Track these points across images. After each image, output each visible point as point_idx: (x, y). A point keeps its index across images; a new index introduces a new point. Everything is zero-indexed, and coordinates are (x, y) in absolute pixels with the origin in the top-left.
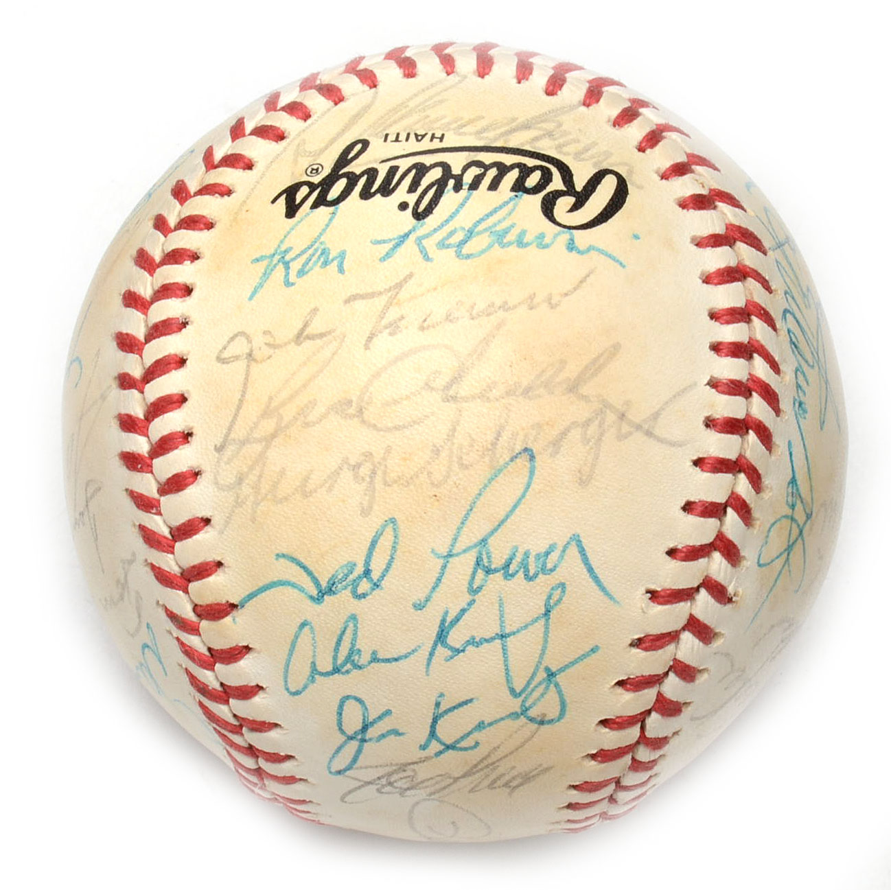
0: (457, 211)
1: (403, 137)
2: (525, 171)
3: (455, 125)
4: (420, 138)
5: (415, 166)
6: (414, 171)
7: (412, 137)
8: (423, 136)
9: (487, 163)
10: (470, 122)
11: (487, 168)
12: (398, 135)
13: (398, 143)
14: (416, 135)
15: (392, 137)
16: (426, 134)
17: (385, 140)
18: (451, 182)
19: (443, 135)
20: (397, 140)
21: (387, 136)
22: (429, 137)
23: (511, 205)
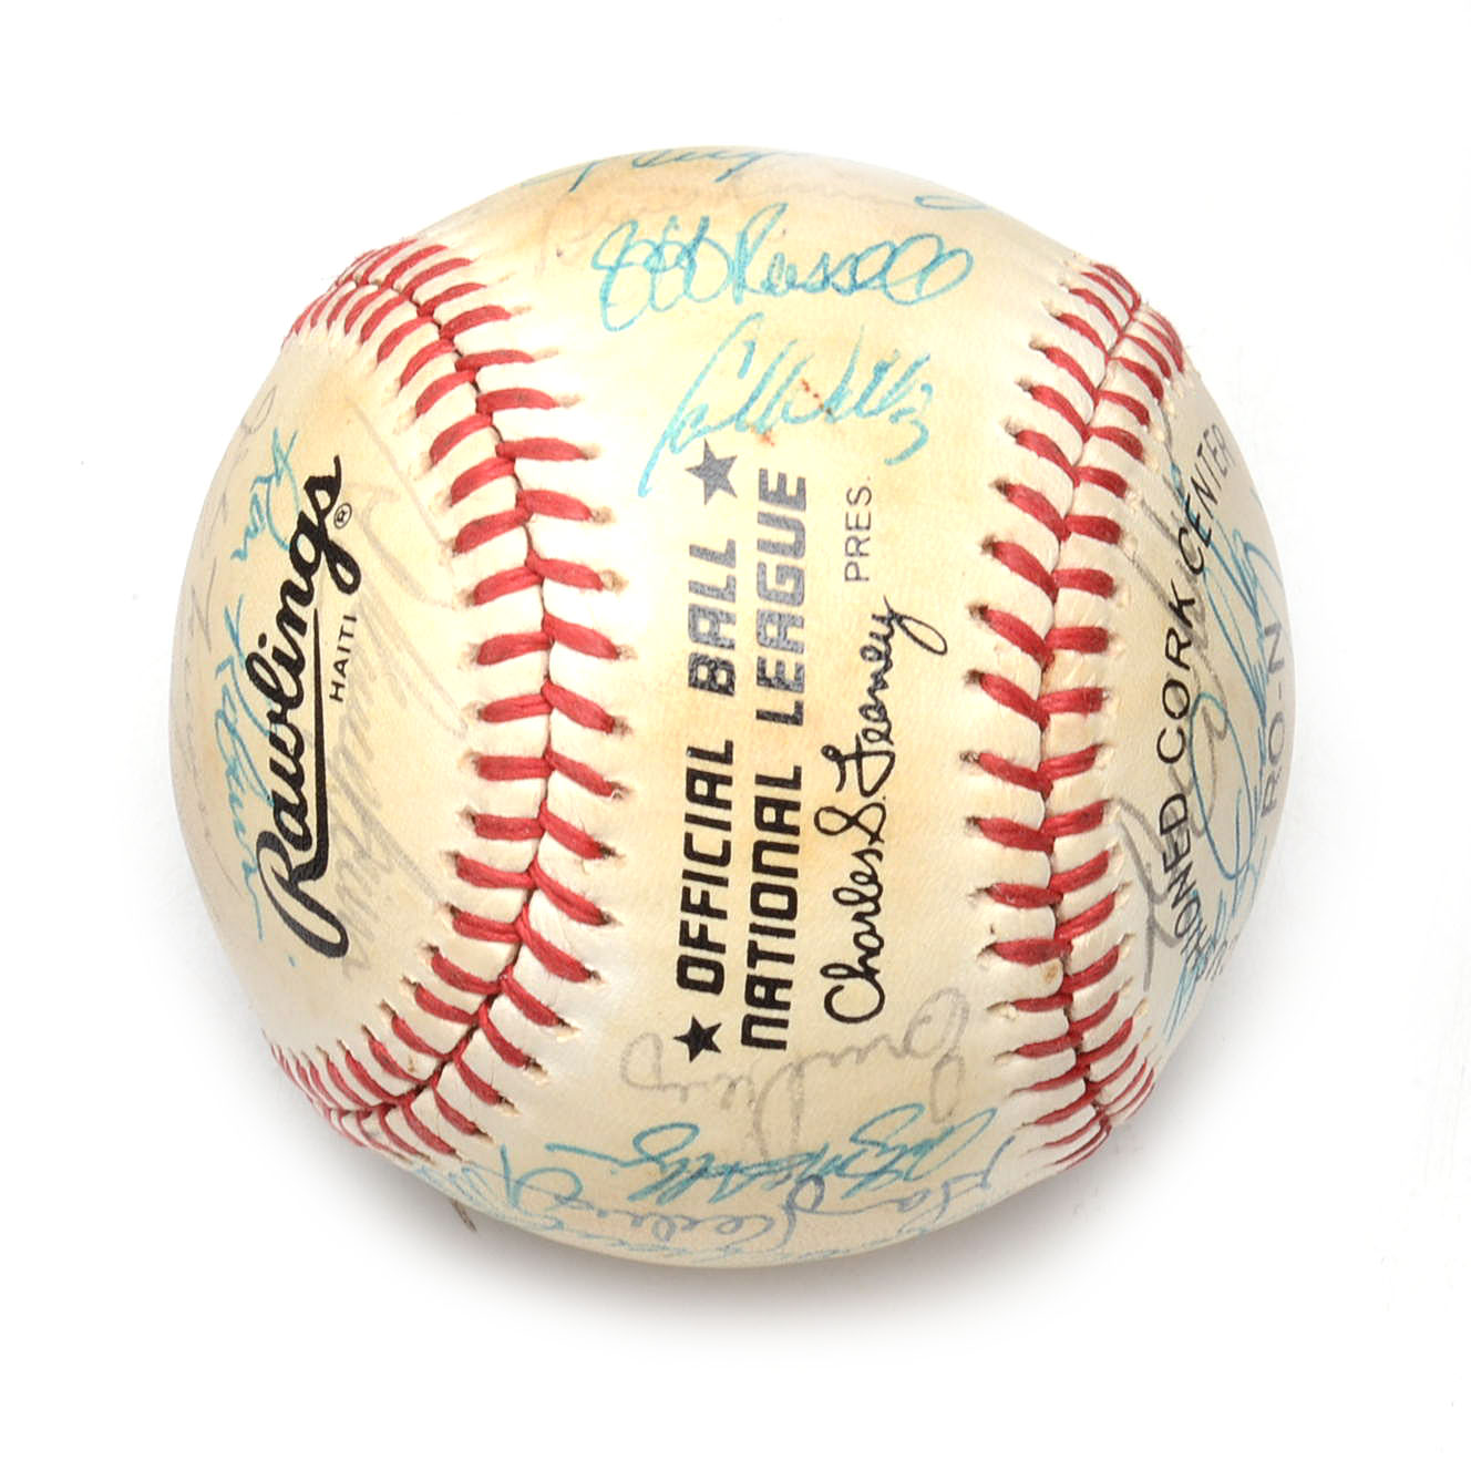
0: (250, 715)
1: (346, 642)
2: (299, 812)
3: (356, 717)
4: (340, 666)
5: (301, 658)
6: (295, 657)
7: (343, 656)
8: (341, 672)
9: (302, 761)
10: (362, 741)
11: (295, 758)
12: (351, 636)
13: (339, 634)
14: (344, 662)
15: (348, 627)
16: (344, 675)
17: (346, 618)
18: (278, 708)
19: (340, 700)
20: (343, 633)
21: (354, 619)
22: (340, 679)
23: (259, 789)
